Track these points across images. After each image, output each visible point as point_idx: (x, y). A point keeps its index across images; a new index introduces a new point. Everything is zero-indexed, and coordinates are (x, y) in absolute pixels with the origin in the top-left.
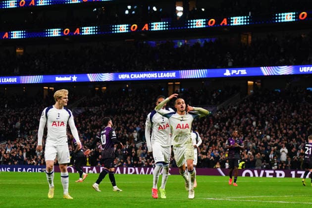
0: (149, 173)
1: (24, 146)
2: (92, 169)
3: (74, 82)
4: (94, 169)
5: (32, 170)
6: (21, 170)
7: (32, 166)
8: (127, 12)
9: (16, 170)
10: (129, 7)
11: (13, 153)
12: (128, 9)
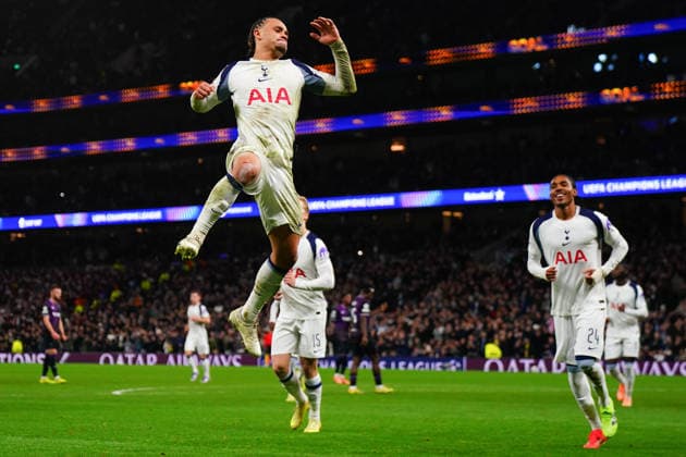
0: (648, 371)
1: (410, 322)
2: (536, 364)
3: (500, 202)
4: (542, 364)
5: (424, 366)
6: (406, 366)
7: (425, 358)
8: (598, 67)
9: (397, 366)
10: (602, 58)
11: (391, 334)
12: (598, 61)
